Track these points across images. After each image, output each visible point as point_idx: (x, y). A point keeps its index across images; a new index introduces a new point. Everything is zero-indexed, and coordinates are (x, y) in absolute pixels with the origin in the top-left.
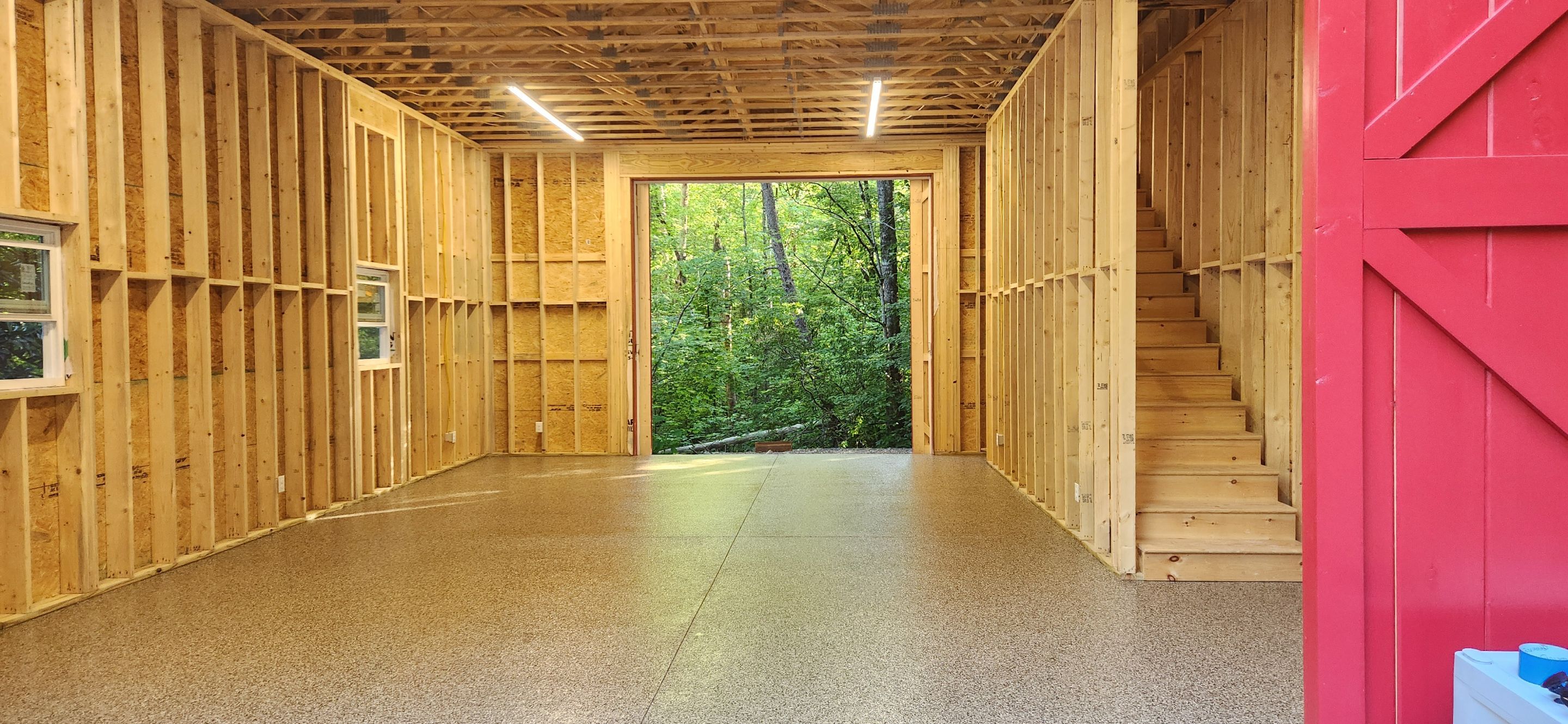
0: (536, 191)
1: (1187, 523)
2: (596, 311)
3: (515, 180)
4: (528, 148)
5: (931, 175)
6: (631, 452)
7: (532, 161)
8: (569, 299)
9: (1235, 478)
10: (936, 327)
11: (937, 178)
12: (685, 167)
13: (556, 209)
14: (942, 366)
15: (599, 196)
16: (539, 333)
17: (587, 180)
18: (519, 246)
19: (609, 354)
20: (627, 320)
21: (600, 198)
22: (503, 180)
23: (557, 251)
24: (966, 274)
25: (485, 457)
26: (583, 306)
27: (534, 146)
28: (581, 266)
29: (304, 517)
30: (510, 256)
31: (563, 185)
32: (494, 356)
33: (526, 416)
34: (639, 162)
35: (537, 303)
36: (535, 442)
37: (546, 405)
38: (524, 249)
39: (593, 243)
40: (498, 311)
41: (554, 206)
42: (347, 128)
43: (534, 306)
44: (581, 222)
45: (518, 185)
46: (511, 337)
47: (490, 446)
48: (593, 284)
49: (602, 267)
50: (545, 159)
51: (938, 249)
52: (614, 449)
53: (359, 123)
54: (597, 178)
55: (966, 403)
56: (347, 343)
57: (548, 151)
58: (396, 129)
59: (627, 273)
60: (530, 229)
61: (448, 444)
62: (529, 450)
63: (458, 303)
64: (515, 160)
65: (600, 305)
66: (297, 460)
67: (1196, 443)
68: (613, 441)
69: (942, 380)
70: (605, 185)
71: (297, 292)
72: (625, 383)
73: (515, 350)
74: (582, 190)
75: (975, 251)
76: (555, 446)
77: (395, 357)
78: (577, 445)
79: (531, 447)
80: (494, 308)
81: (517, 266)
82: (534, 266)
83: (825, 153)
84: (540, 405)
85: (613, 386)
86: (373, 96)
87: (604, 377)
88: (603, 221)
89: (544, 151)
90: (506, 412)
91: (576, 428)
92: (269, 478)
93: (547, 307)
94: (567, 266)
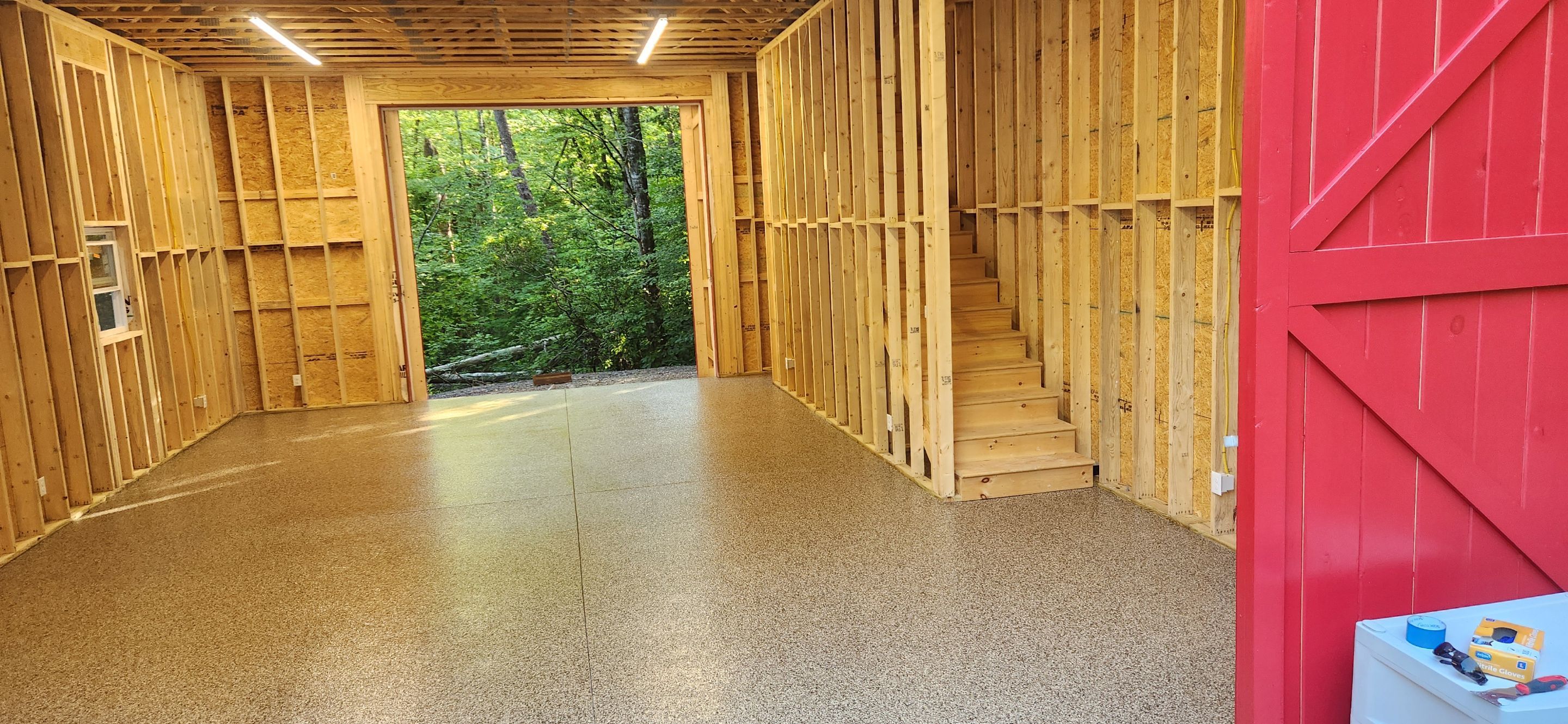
0: (266, 119)
1: (991, 447)
2: (350, 251)
3: (237, 108)
4: (252, 72)
5: (701, 102)
6: (406, 399)
7: (257, 85)
8: (316, 239)
9: (1025, 402)
10: (715, 254)
11: (707, 105)
12: (440, 92)
13: (292, 139)
14: (722, 291)
15: (341, 124)
16: (287, 280)
17: (326, 106)
18: (251, 182)
19: (371, 298)
20: (388, 260)
21: (343, 127)
22: (223, 108)
23: (297, 187)
24: (741, 200)
25: (236, 417)
26: (335, 246)
27: (258, 69)
28: (328, 203)
29: (70, 517)
30: (242, 194)
31: (296, 113)
32: (234, 306)
33: (280, 368)
34: (385, 87)
35: (282, 246)
36: (293, 396)
37: (302, 355)
38: (258, 186)
39: (339, 177)
40: (233, 256)
41: (289, 137)
42: (54, 67)
43: (278, 249)
44: (323, 155)
45: (242, 113)
46: (252, 285)
47: (242, 403)
48: (344, 222)
49: (353, 203)
50: (272, 83)
51: (713, 176)
52: (386, 397)
53: (67, 60)
54: (337, 104)
55: (746, 326)
56: (85, 317)
57: (275, 75)
58: (104, 62)
59: (384, 211)
60: (263, 163)
61: (199, 409)
62: (288, 405)
63: (191, 253)
64: (236, 85)
65: (354, 245)
66: (51, 458)
67: (989, 373)
68: (385, 389)
69: (723, 305)
70: (348, 112)
71: (27, 268)
72: (393, 327)
73: (258, 300)
74: (321, 118)
75: (748, 178)
76: (318, 399)
77: (134, 323)
78: (344, 395)
79: (290, 402)
80: (227, 253)
81: (250, 205)
82: (272, 205)
83: (592, 78)
84: (296, 357)
85: (379, 332)
86: (76, 26)
87: (367, 322)
88: (348, 152)
89: (271, 75)
90: (256, 365)
91: (340, 378)
92: (26, 482)
93: (292, 249)
94: (312, 203)
